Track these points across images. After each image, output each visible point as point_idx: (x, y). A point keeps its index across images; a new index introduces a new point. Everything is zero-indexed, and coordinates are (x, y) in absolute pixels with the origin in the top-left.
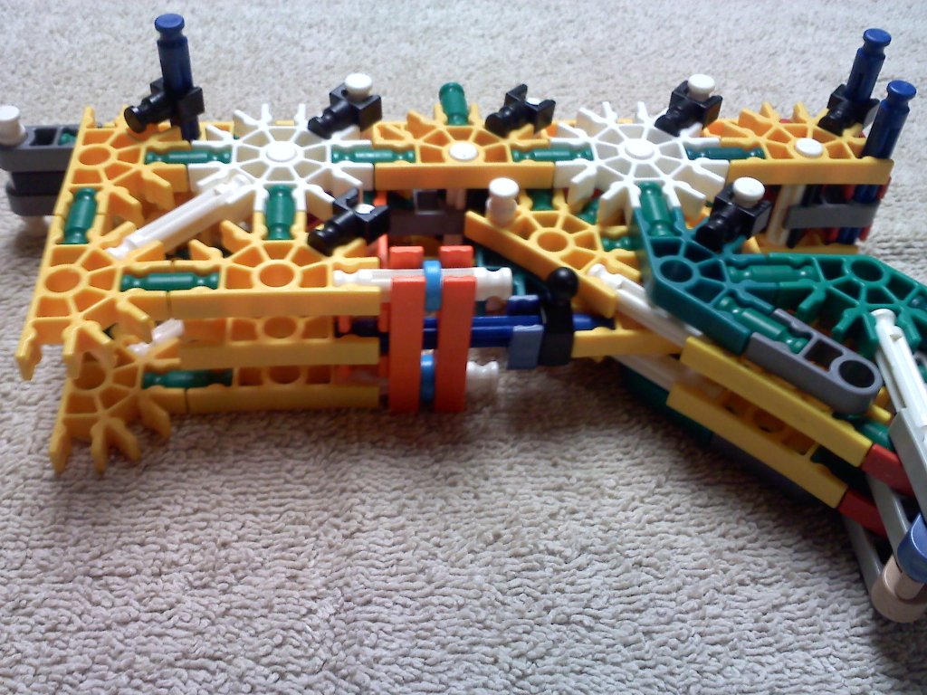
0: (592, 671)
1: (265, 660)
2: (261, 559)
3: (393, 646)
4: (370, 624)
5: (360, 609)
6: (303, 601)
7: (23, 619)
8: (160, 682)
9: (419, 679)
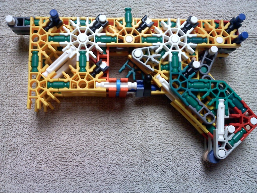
0: (191, 148)
1: (130, 144)
2: (127, 121)
3: (154, 142)
4: (149, 137)
5: (147, 134)
6: (136, 131)
7: (83, 133)
8: (110, 148)
9: (158, 149)
